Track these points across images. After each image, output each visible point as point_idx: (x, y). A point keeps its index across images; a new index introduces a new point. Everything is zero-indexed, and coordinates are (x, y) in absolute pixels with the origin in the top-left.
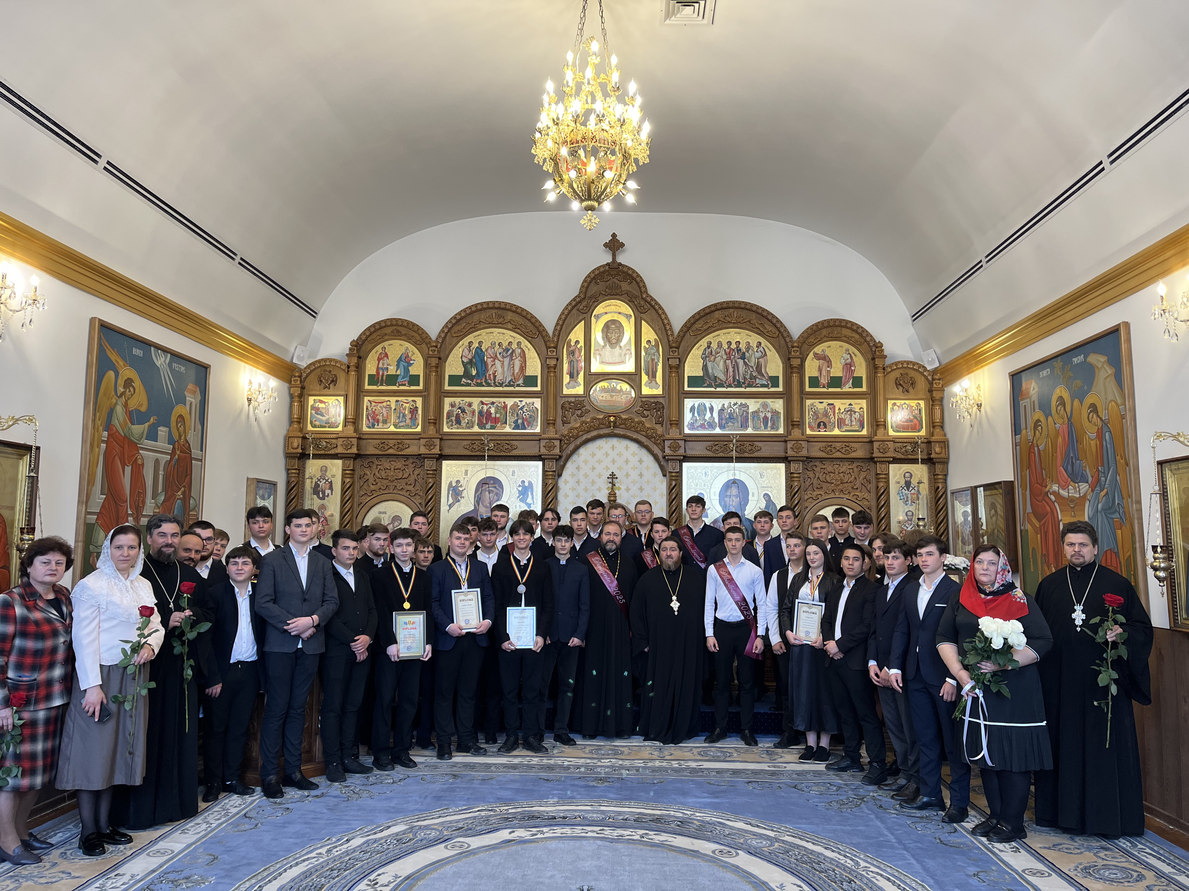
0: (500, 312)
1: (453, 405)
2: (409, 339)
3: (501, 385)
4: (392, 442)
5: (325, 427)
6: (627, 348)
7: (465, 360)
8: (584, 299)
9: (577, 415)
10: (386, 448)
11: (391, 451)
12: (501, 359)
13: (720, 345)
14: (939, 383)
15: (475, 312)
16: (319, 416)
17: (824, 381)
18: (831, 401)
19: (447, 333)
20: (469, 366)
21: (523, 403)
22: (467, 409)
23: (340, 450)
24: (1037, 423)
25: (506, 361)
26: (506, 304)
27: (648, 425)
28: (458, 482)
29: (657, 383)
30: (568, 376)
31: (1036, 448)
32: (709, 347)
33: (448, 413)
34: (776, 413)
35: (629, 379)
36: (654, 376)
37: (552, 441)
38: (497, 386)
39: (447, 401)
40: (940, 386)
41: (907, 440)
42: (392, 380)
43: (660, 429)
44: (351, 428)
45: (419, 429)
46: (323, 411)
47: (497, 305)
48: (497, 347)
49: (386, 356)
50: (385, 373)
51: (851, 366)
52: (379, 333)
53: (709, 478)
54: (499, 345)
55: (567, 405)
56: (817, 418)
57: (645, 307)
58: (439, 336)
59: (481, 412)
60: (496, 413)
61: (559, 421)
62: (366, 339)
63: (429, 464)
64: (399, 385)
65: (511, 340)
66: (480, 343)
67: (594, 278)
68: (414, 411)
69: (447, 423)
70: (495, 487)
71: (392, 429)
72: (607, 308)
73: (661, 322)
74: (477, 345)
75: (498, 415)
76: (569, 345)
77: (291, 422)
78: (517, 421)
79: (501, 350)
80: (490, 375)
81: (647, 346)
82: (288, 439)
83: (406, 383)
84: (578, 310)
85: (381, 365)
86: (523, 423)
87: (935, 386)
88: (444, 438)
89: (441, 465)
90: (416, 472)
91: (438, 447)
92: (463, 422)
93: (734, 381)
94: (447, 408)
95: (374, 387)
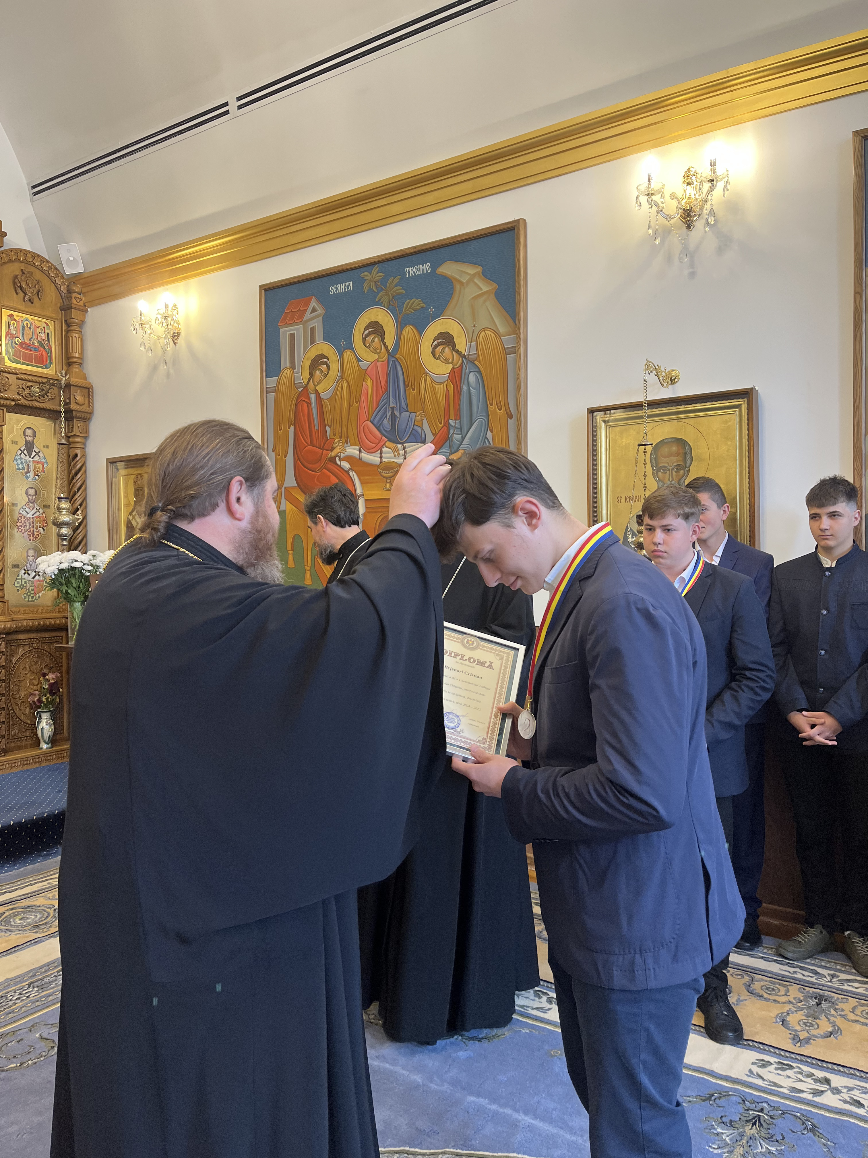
14: (81, 299)
24: (317, 362)
31: (313, 397)
40: (82, 303)
41: (34, 378)
87: (74, 301)
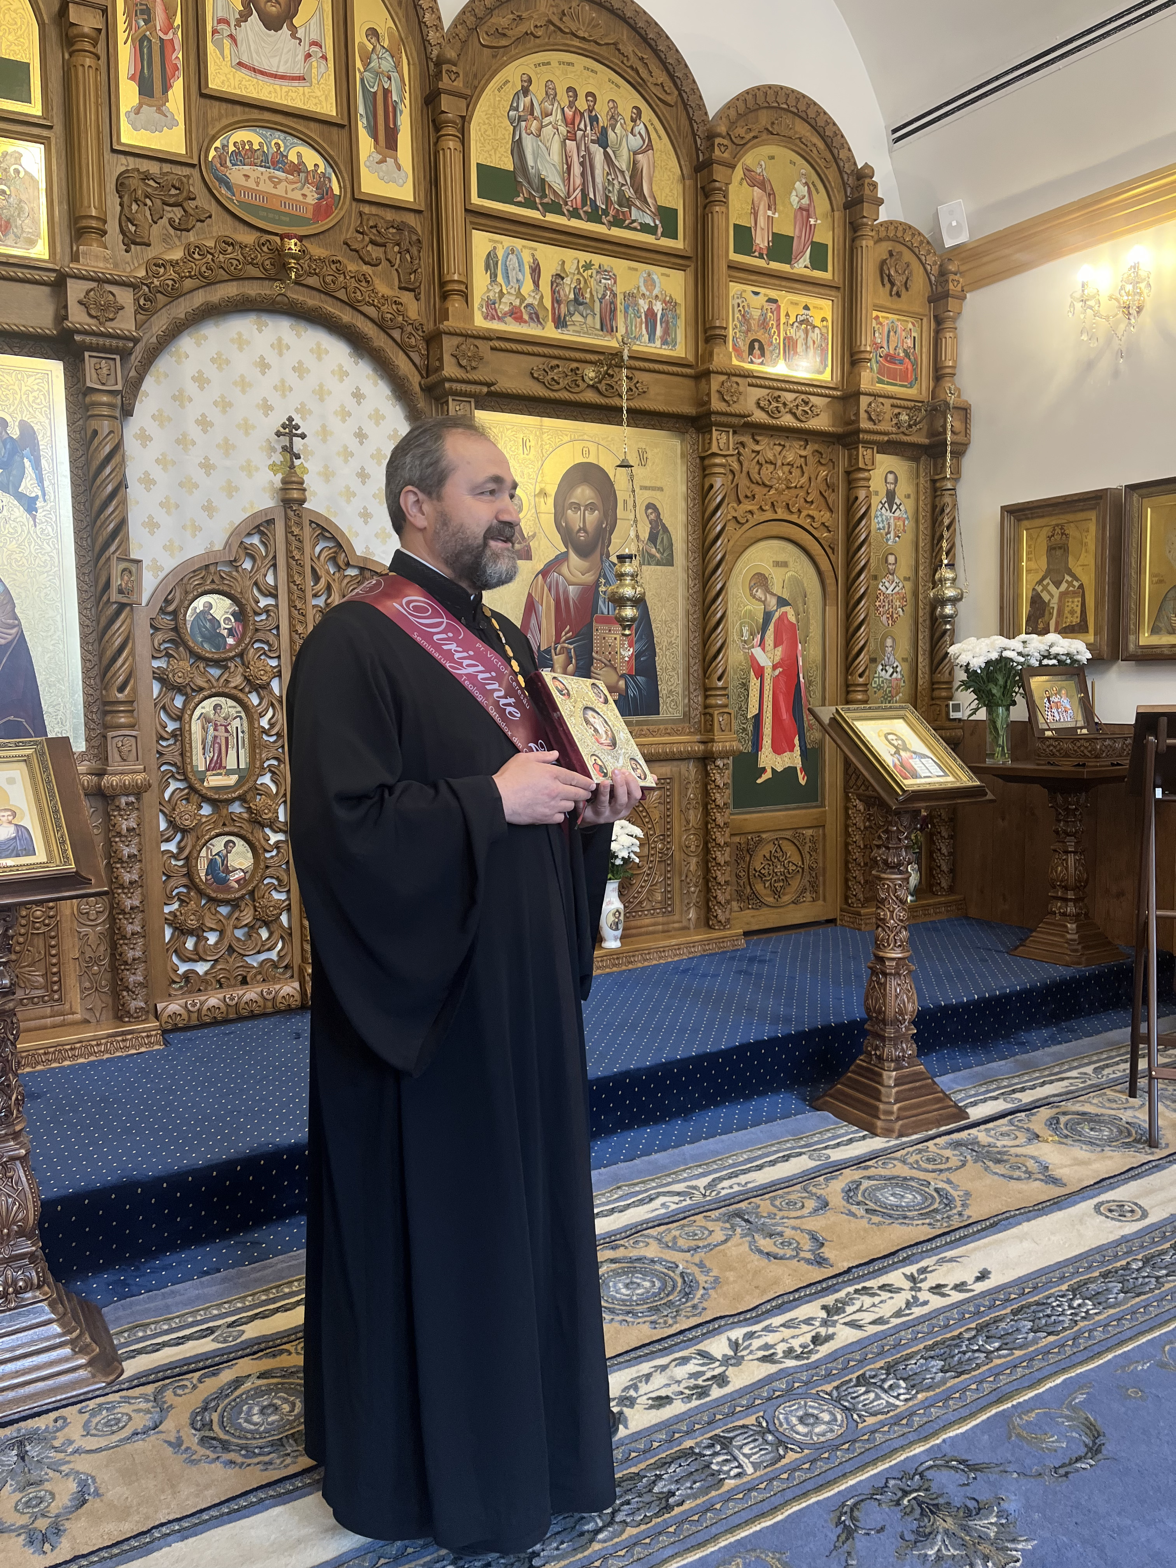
6: (313, 37)
9: (171, 222)
13: (551, 91)
14: (957, 283)
17: (761, 241)
18: (773, 294)
27: (383, 289)
29: (399, 167)
30: (135, 86)
32: (525, 90)
34: (670, 304)
35: (322, 135)
36: (391, 143)
37: (111, 288)
40: (959, 288)
41: (905, 404)
51: (809, 216)
55: (134, 183)
56: (749, 330)
61: (113, 232)
81: (370, 46)
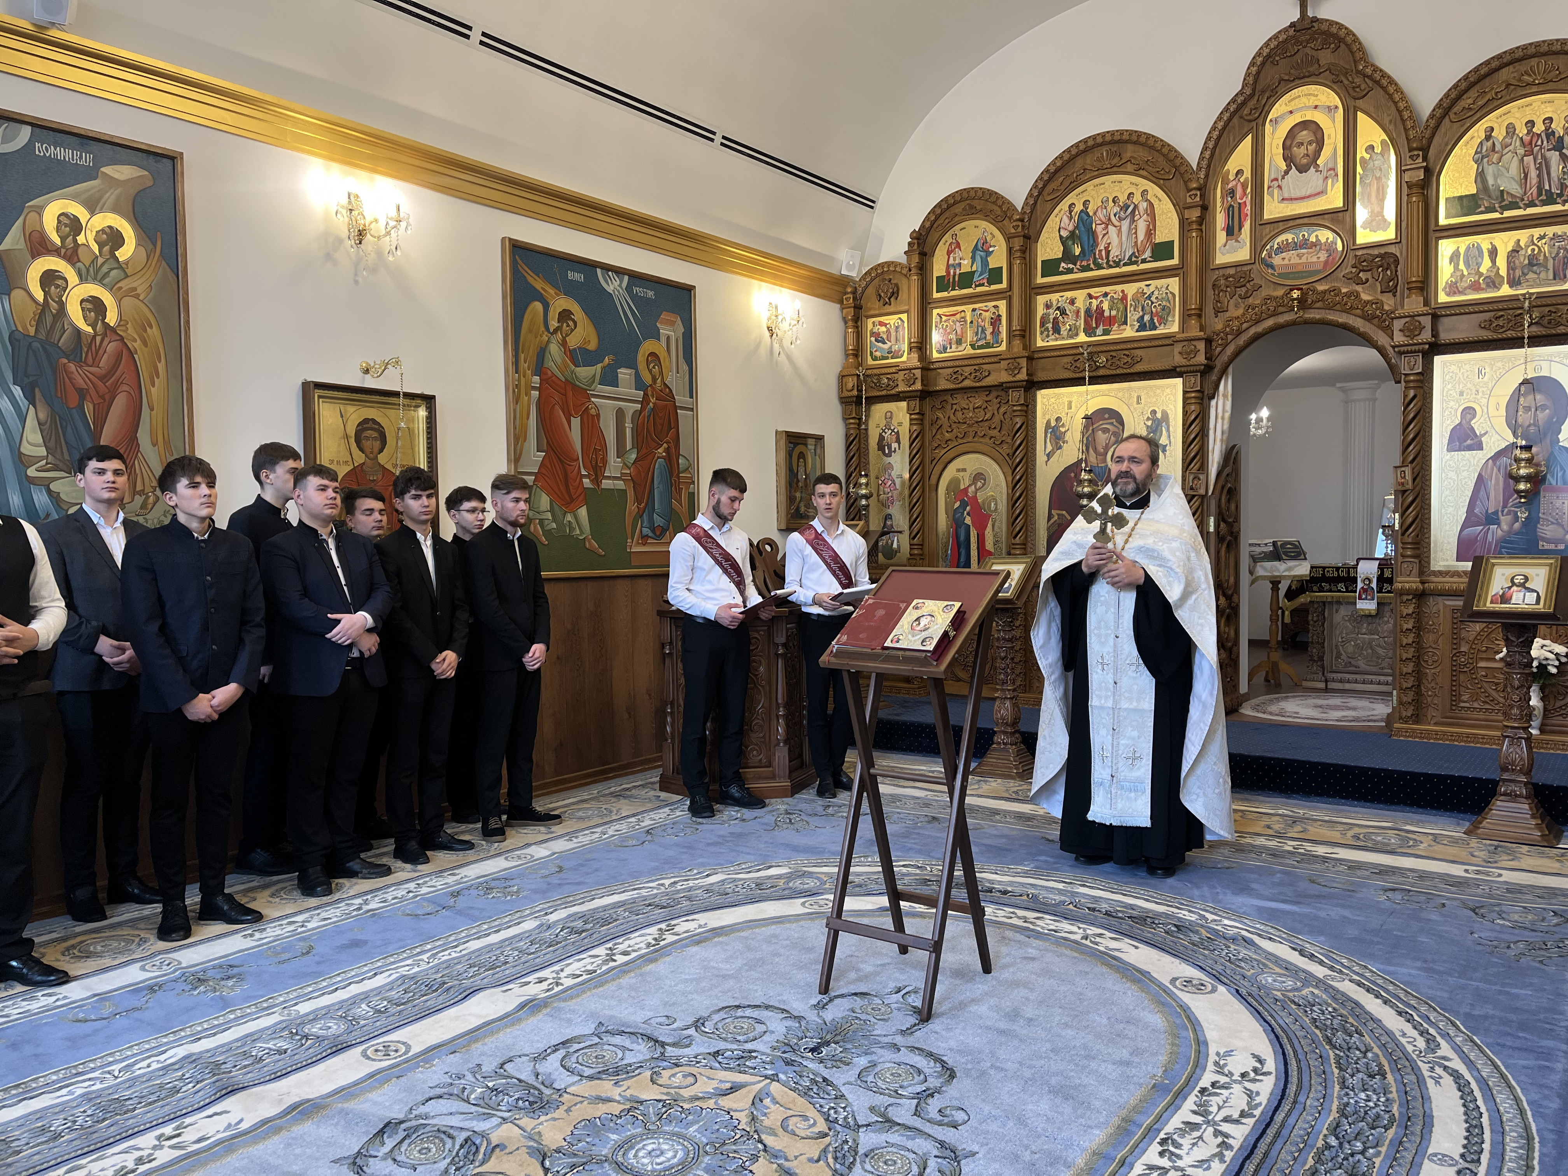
0: (1114, 148)
1: (1048, 306)
2: (987, 216)
3: (1117, 264)
4: (968, 370)
5: (887, 358)
6: (1330, 166)
7: (1064, 234)
8: (1252, 96)
9: (1240, 295)
10: (961, 378)
11: (967, 383)
12: (1117, 224)
13: (1511, 130)
15: (1077, 155)
16: (880, 344)
19: (1038, 196)
20: (1070, 243)
21: (1152, 288)
22: (1068, 307)
23: (902, 388)
25: (1125, 224)
26: (1121, 132)
27: (1365, 297)
28: (1058, 419)
29: (1385, 220)
30: (1225, 233)
32: (1488, 137)
33: (1042, 318)
35: (1332, 221)
37: (1194, 343)
38: (1111, 267)
39: (1041, 300)
42: (966, 280)
43: (1388, 302)
44: (915, 355)
45: (1003, 347)
46: (885, 337)
47: (1108, 138)
48: (1111, 204)
49: (958, 246)
50: (958, 272)
52: (947, 214)
53: (1486, 379)
54: (1114, 201)
55: (1222, 282)
57: (1363, 86)
58: (1026, 203)
59: (1088, 312)
60: (1111, 310)
61: (1209, 310)
62: (932, 226)
63: (1016, 396)
64: (976, 286)
65: (1132, 189)
66: (1086, 203)
67: (1269, 56)
68: (995, 321)
69: (1042, 333)
70: (1112, 424)
71: (970, 351)
72: (1293, 103)
73: (1393, 108)
74: (1082, 207)
75: (1114, 313)
76: (1226, 181)
77: (847, 355)
78: (1142, 317)
79: (1116, 209)
80: (1100, 251)
81: (1367, 156)
82: (842, 377)
83: (985, 281)
84: (1241, 117)
85: (951, 262)
86: (1152, 319)
88: (1036, 356)
89: (1035, 396)
90: (1002, 410)
91: (1024, 370)
92: (1063, 329)
93: (1540, 194)
94: (1040, 311)
95: (945, 294)
